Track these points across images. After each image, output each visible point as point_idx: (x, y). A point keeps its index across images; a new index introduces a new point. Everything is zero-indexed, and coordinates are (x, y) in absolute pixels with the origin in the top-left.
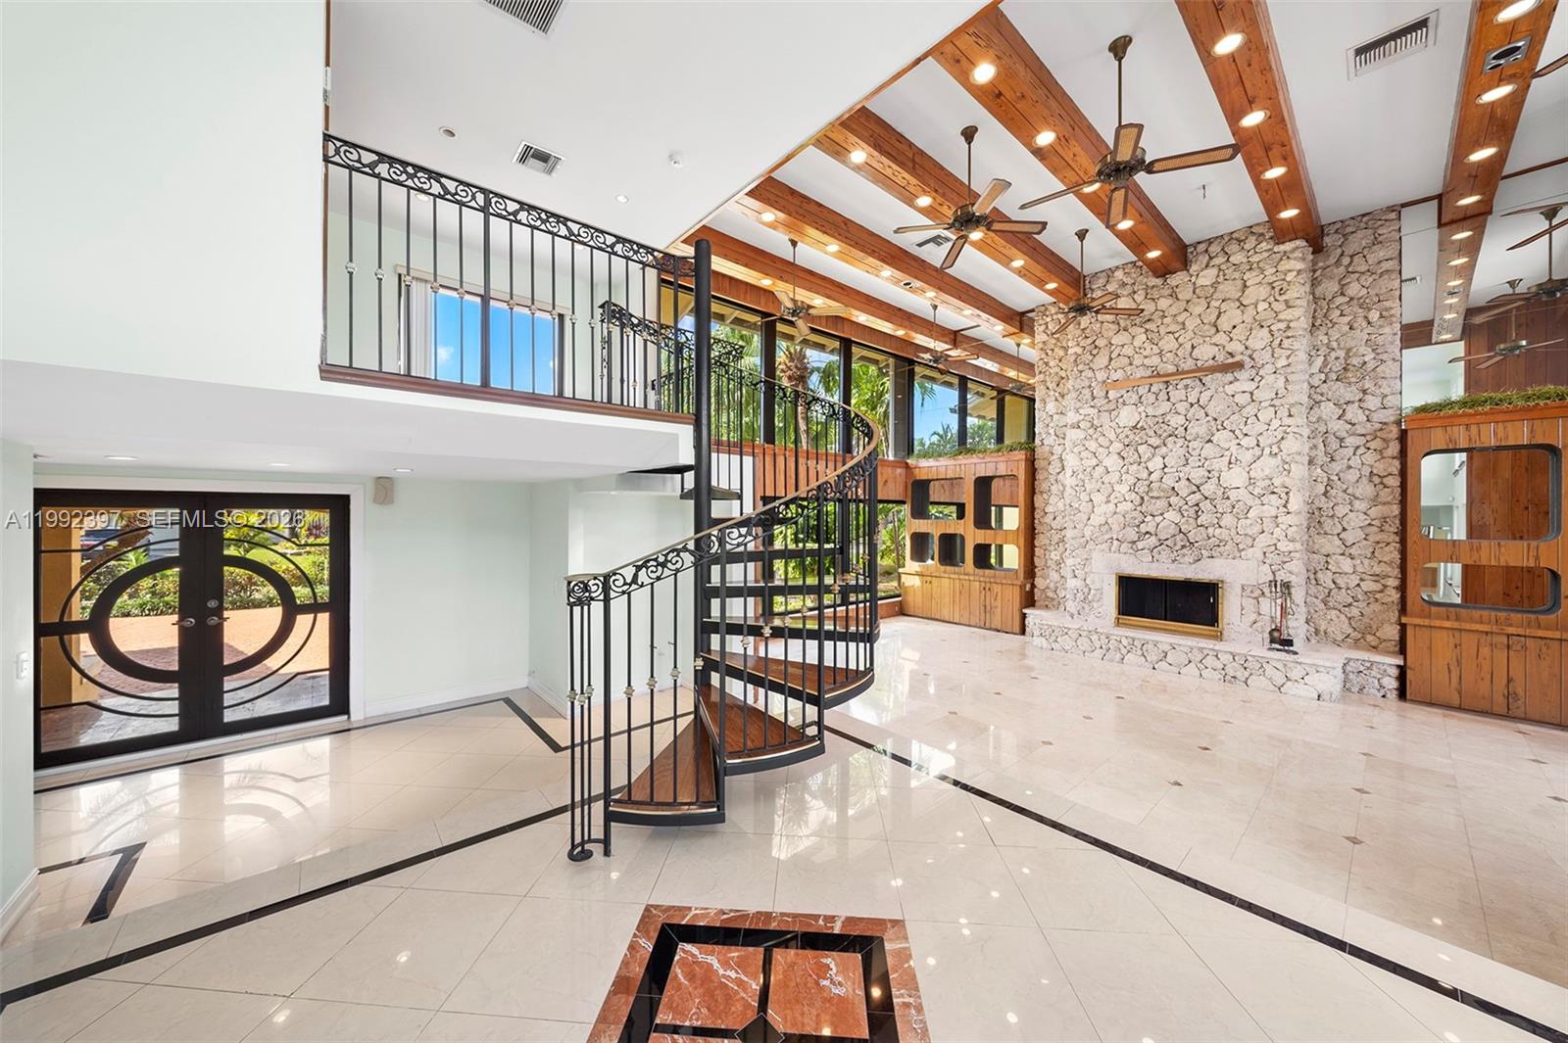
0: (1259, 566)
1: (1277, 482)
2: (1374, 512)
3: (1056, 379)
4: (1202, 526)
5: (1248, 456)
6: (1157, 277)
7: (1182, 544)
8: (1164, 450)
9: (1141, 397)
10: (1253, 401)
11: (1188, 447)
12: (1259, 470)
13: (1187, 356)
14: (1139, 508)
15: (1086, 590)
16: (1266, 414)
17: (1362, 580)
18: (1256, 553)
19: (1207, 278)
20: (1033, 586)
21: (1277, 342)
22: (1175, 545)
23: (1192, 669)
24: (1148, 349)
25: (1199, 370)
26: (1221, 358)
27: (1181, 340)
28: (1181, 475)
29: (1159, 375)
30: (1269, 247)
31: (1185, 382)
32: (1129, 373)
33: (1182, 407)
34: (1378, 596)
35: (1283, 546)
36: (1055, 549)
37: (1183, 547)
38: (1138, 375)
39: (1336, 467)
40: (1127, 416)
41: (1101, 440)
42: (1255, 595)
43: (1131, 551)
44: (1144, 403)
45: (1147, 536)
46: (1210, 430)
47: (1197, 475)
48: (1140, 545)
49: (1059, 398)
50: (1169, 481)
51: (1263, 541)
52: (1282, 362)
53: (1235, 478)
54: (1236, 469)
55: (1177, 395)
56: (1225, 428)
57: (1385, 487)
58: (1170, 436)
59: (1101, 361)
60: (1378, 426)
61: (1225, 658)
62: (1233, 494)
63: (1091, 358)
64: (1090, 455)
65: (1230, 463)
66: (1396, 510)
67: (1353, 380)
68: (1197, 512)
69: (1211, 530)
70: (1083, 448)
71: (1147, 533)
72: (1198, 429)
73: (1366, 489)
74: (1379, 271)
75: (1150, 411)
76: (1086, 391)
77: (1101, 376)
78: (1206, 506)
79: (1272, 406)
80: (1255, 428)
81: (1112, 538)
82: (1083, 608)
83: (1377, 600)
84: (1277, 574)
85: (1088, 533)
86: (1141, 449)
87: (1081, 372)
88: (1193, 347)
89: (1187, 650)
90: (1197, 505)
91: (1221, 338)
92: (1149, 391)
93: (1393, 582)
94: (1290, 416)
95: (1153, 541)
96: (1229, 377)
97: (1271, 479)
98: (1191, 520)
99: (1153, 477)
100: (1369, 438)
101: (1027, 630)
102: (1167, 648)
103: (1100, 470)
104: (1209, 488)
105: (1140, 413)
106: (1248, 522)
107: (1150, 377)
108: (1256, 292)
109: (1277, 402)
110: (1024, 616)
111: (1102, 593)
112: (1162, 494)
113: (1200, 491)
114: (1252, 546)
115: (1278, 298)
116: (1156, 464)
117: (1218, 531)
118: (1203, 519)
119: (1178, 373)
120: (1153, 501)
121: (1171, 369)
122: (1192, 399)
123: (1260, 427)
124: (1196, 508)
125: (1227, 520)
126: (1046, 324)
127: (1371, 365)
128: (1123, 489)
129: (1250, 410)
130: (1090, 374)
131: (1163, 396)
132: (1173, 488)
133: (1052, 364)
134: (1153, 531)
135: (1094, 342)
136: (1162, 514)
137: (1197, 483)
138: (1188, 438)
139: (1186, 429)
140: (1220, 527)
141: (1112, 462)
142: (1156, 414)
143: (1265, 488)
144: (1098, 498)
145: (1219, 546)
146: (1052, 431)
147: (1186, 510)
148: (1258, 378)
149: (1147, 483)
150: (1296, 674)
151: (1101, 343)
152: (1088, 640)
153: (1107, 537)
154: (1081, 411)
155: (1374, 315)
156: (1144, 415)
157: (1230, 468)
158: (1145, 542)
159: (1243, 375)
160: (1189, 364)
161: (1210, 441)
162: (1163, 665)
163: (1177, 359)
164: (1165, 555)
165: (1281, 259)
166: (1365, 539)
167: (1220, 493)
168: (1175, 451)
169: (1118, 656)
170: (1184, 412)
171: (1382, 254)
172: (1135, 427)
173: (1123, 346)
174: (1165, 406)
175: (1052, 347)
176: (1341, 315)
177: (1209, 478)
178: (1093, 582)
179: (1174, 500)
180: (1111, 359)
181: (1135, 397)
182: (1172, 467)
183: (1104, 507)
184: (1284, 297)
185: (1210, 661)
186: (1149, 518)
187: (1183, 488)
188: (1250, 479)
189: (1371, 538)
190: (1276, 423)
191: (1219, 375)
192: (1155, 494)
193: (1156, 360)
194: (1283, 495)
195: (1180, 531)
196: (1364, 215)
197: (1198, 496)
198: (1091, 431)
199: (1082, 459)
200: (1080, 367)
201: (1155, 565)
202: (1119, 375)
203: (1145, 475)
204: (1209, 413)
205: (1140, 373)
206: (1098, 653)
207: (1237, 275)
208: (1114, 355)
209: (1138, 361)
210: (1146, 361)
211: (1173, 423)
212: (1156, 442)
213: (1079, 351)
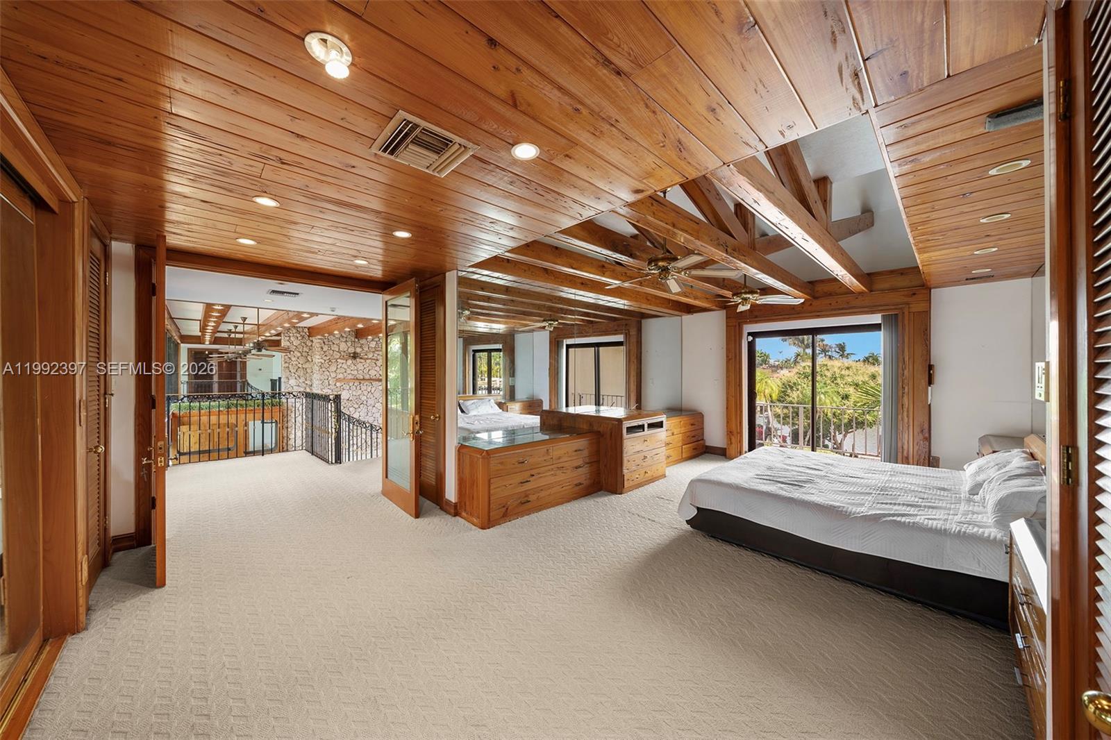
4: (372, 439)
6: (356, 338)
7: (366, 447)
8: (360, 410)
11: (367, 408)
13: (367, 373)
19: (373, 345)
22: (363, 448)
24: (353, 367)
25: (371, 379)
26: (378, 376)
27: (365, 366)
28: (366, 420)
29: (357, 379)
31: (366, 383)
32: (345, 376)
33: (366, 393)
40: (345, 395)
44: (352, 390)
46: (374, 402)
55: (364, 388)
56: (379, 402)
58: (361, 404)
59: (333, 368)
63: (328, 366)
65: (381, 415)
72: (371, 402)
75: (354, 393)
76: (327, 381)
77: (333, 375)
86: (351, 409)
88: (369, 370)
91: (377, 368)
92: (353, 385)
107: (353, 379)
119: (364, 379)
121: (362, 377)
122: (369, 390)
151: (332, 360)
156: (351, 395)
160: (367, 377)
161: (374, 406)
163: (364, 374)
168: (363, 410)
172: (348, 400)
173: (342, 363)
174: (359, 392)
181: (348, 388)
191: (377, 382)
193: (355, 372)
200: (324, 369)
202: (341, 376)
204: (374, 396)
205: (350, 377)
208: (339, 367)
209: (349, 372)
210: (352, 372)
211: (362, 399)
212: (356, 406)
213: (323, 362)
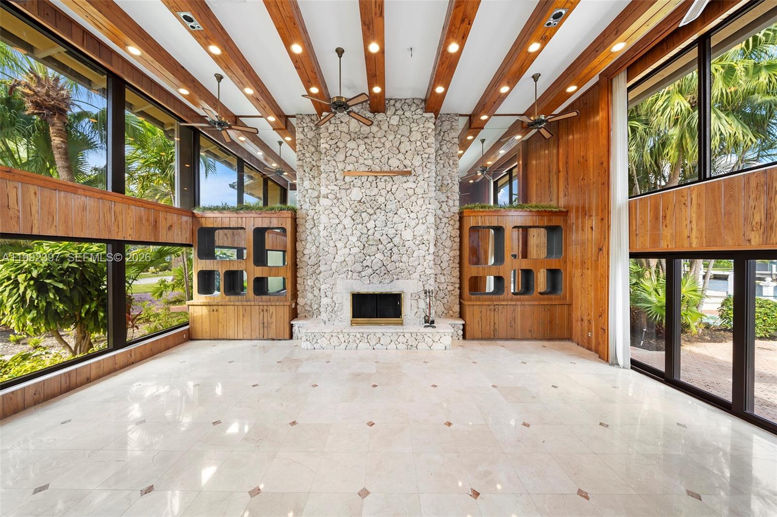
0: (418, 282)
1: (425, 238)
2: (452, 254)
3: (310, 166)
4: (393, 261)
5: (413, 224)
6: (371, 112)
7: (384, 272)
8: (375, 217)
9: (363, 183)
10: (415, 194)
11: (386, 216)
12: (418, 231)
13: (386, 163)
14: (362, 251)
15: (333, 305)
16: (420, 202)
17: (447, 285)
18: (416, 276)
19: (395, 120)
20: (297, 304)
21: (424, 164)
22: (381, 273)
23: (393, 345)
24: (366, 155)
25: (391, 172)
26: (402, 167)
27: (383, 153)
28: (384, 232)
29: (372, 171)
30: (421, 113)
31: (385, 178)
32: (357, 167)
33: (384, 192)
34: (453, 292)
35: (428, 271)
36: (311, 278)
37: (385, 274)
38: (362, 170)
39: (440, 232)
40: (356, 194)
41: (341, 207)
42: (417, 298)
43: (359, 278)
44: (365, 187)
45: (367, 268)
46: (397, 207)
47: (391, 232)
48: (363, 274)
49: (312, 179)
50: (378, 235)
51: (420, 269)
52: (427, 175)
53: (407, 235)
54: (409, 230)
55: (381, 185)
56: (403, 207)
57: (455, 242)
58: (378, 209)
59: (341, 157)
60: (453, 214)
61: (408, 336)
62: (407, 243)
63: (335, 153)
64: (335, 217)
65: (405, 227)
66: (458, 253)
67: (445, 191)
68: (391, 253)
69: (397, 263)
70: (331, 212)
71: (367, 266)
72: (391, 206)
73: (448, 243)
74: (453, 142)
75: (368, 192)
76: (332, 174)
77: (341, 166)
78: (395, 250)
79: (422, 197)
80: (416, 208)
81: (348, 270)
82: (332, 316)
83: (452, 294)
84: (425, 286)
85: (334, 266)
86: (364, 215)
87: (329, 161)
88: (389, 159)
89: (390, 334)
90: (391, 250)
91: (401, 156)
92: (367, 180)
93: (457, 286)
94: (430, 204)
95: (370, 271)
96: (405, 179)
97: (422, 236)
98: (389, 258)
99: (370, 232)
100: (450, 219)
101: (294, 335)
102: (380, 335)
103: (340, 226)
104: (397, 240)
105: (362, 193)
106: (414, 259)
107: (367, 172)
108: (416, 136)
109: (425, 196)
110: (292, 326)
111: (343, 306)
112: (375, 243)
113: (392, 241)
114: (415, 272)
115: (425, 140)
116: (371, 225)
117: (401, 264)
118: (394, 258)
119: (381, 172)
120: (370, 247)
121: (378, 169)
122: (388, 189)
123: (418, 208)
124: (391, 251)
125: (405, 258)
126: (303, 127)
127: (450, 185)
128: (354, 239)
129: (414, 198)
130: (334, 164)
131: (374, 184)
132: (380, 240)
133: (307, 155)
134: (370, 265)
135: (336, 143)
136: (374, 255)
137: (391, 237)
138: (387, 211)
139: (385, 205)
140: (402, 262)
141: (347, 222)
142: (371, 195)
143: (420, 241)
144: (340, 245)
145: (401, 272)
146: (307, 200)
147: (386, 253)
148: (417, 182)
149: (367, 236)
150: (436, 339)
151: (340, 144)
152: (337, 338)
153: (345, 270)
154: (329, 187)
155: (451, 162)
156: (364, 194)
157: (406, 230)
158: (366, 272)
159: (411, 178)
160: (386, 168)
161: (396, 213)
162: (379, 346)
163: (381, 164)
164: (376, 279)
165: (425, 121)
166: (448, 266)
167: (401, 243)
168: (380, 216)
169: (355, 345)
170: (384, 195)
171: (454, 135)
172: (360, 201)
173: (353, 149)
174: (375, 191)
175: (307, 144)
176: (440, 159)
177: (396, 234)
178: (337, 299)
179: (380, 246)
180: (346, 157)
181: (359, 184)
182: (379, 227)
183: (344, 250)
184: (427, 141)
185: (401, 339)
186: (368, 257)
187: (384, 239)
188: (414, 236)
189: (451, 266)
190: (424, 207)
191: (400, 177)
192: (371, 243)
193: (370, 162)
194: (427, 245)
195: (383, 265)
196: (448, 114)
197: (391, 245)
198: (335, 201)
199: (330, 219)
201: (371, 285)
202: (350, 167)
203: (365, 231)
204: (396, 198)
205: (363, 168)
206: (343, 345)
207: (407, 123)
208: (348, 154)
209: (361, 161)
210: (365, 162)
211: (379, 201)
212: (371, 211)
213: (328, 147)
